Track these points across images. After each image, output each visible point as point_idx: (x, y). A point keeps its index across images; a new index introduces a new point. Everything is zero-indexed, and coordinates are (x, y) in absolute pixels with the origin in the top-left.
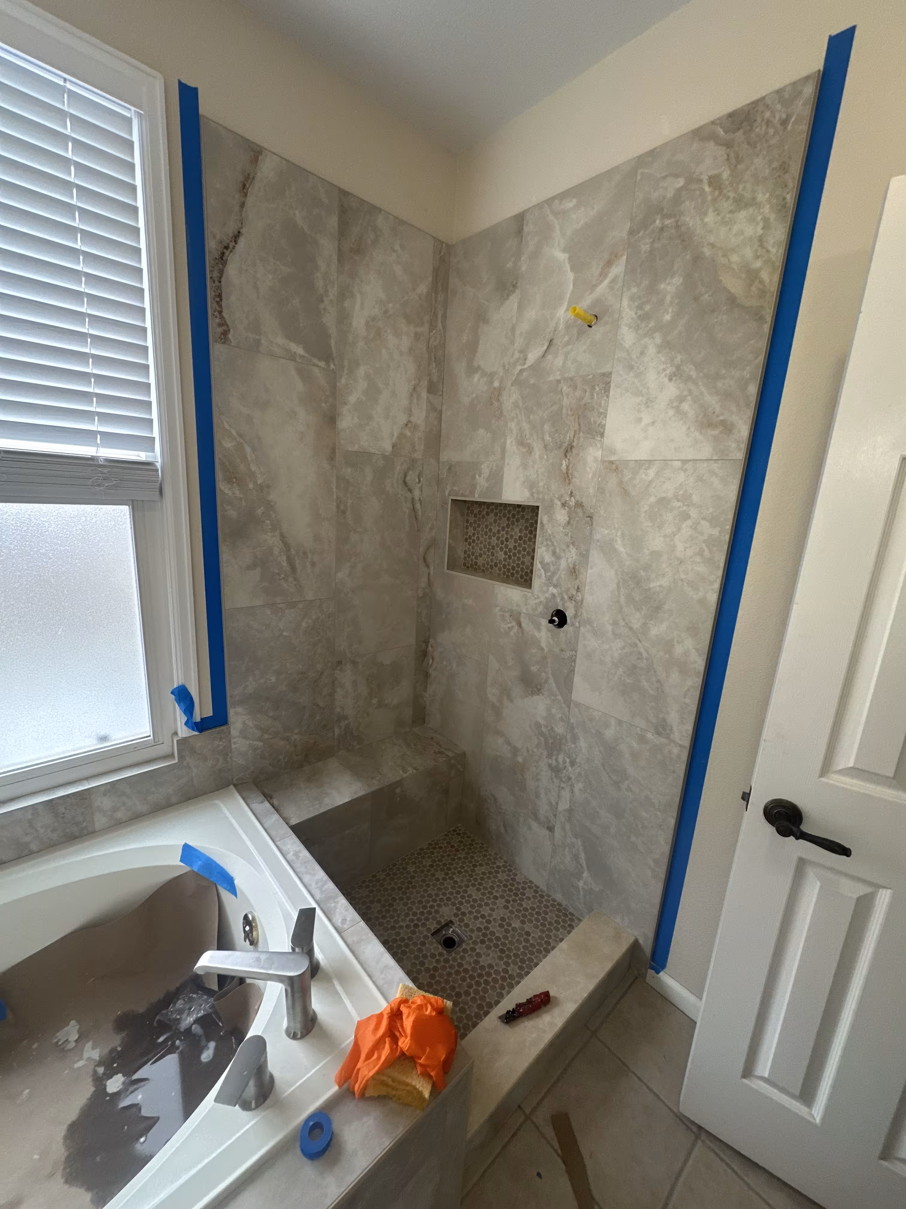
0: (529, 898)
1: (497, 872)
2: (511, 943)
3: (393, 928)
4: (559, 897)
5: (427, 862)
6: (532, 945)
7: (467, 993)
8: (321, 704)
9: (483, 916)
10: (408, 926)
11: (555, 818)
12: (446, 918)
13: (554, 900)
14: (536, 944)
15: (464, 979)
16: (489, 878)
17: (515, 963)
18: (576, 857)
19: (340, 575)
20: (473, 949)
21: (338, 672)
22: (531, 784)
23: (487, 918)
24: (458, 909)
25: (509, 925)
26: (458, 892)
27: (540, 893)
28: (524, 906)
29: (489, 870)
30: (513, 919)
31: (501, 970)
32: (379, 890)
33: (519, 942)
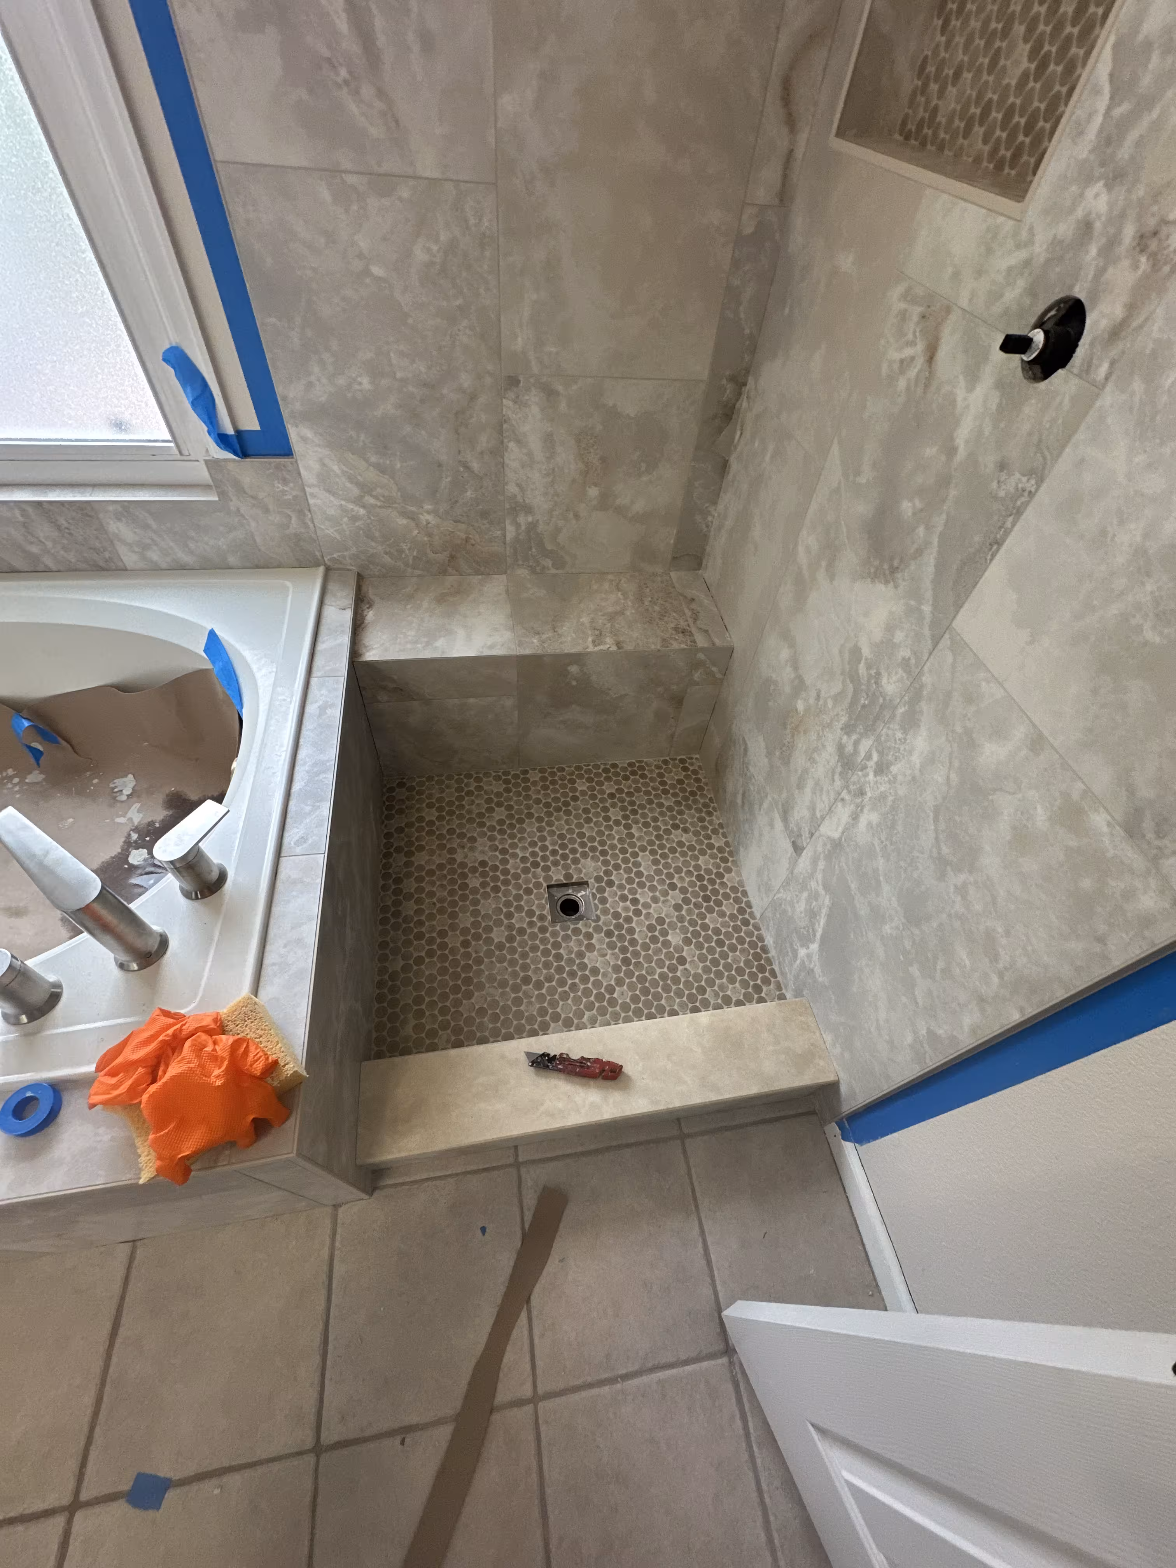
0: (722, 914)
1: (703, 852)
2: (649, 959)
3: (504, 851)
4: (769, 941)
5: (609, 788)
6: (676, 981)
7: (539, 985)
9: (635, 901)
10: (524, 859)
11: (811, 838)
12: (582, 875)
13: (761, 938)
14: (683, 980)
16: (684, 854)
17: (632, 987)
18: (813, 915)
20: (589, 936)
22: (799, 760)
23: (640, 907)
24: (608, 873)
25: (664, 933)
26: (624, 851)
27: (747, 916)
28: (707, 921)
29: (693, 843)
30: (675, 929)
31: (605, 984)
32: (519, 794)
33: (660, 963)
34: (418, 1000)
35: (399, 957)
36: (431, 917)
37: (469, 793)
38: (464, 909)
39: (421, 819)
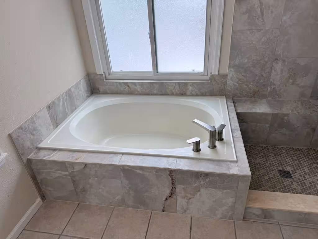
2: (311, 189)
3: (264, 162)
8: (264, 75)
10: (270, 164)
15: (281, 186)
19: (284, 18)
20: (292, 182)
21: (275, 63)
23: (306, 178)
24: (295, 170)
26: (299, 166)
32: (266, 151)
37: (253, 149)
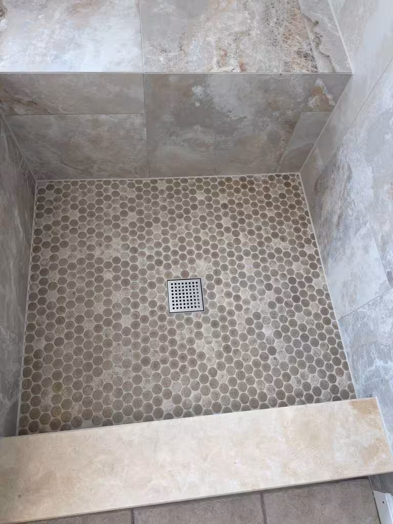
0: (308, 313)
1: (296, 259)
2: (245, 348)
3: (134, 250)
4: (345, 339)
5: (223, 199)
6: (267, 367)
7: (156, 366)
9: (237, 298)
12: (196, 274)
13: (338, 336)
14: (272, 367)
15: (163, 349)
16: (280, 259)
17: (230, 371)
20: (199, 325)
23: (241, 303)
24: (217, 272)
25: (260, 327)
26: (231, 254)
27: (329, 316)
28: (295, 318)
29: (289, 251)
30: (269, 323)
31: (209, 367)
32: (148, 201)
33: (255, 353)
34: (57, 375)
35: (43, 338)
36: (71, 304)
37: (108, 198)
38: (98, 299)
39: (65, 219)
